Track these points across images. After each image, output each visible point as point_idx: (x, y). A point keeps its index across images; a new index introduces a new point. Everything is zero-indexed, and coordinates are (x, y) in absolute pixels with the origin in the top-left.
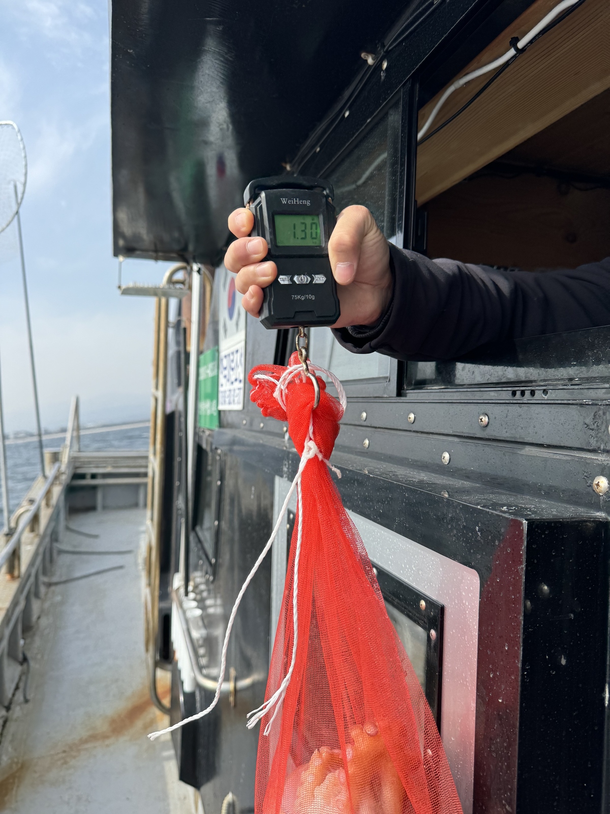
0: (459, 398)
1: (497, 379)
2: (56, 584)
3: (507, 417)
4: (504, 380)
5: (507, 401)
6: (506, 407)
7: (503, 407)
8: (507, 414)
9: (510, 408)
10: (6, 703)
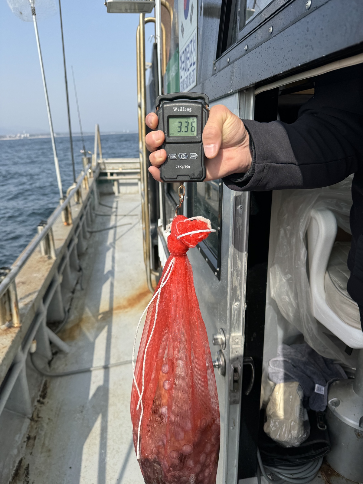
2: (95, 232)
10: (72, 290)
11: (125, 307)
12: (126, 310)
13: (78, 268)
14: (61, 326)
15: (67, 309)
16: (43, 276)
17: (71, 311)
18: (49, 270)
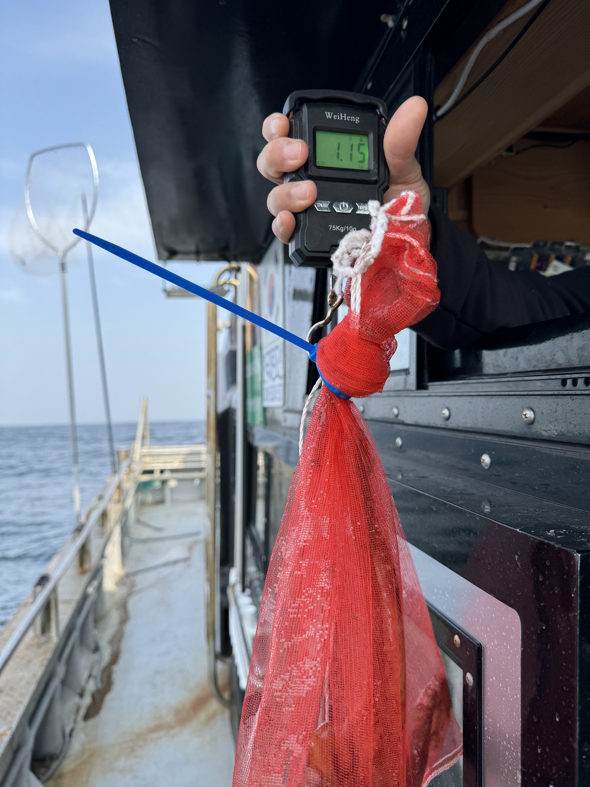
0: (499, 390)
1: (546, 365)
3: (556, 412)
4: (553, 367)
5: (556, 393)
6: (555, 400)
7: (550, 400)
8: (556, 408)
9: (561, 401)
10: (79, 691)
11: (170, 727)
12: (172, 732)
13: (92, 646)
14: (54, 765)
15: (68, 731)
16: (34, 675)
17: (74, 734)
18: (45, 662)
